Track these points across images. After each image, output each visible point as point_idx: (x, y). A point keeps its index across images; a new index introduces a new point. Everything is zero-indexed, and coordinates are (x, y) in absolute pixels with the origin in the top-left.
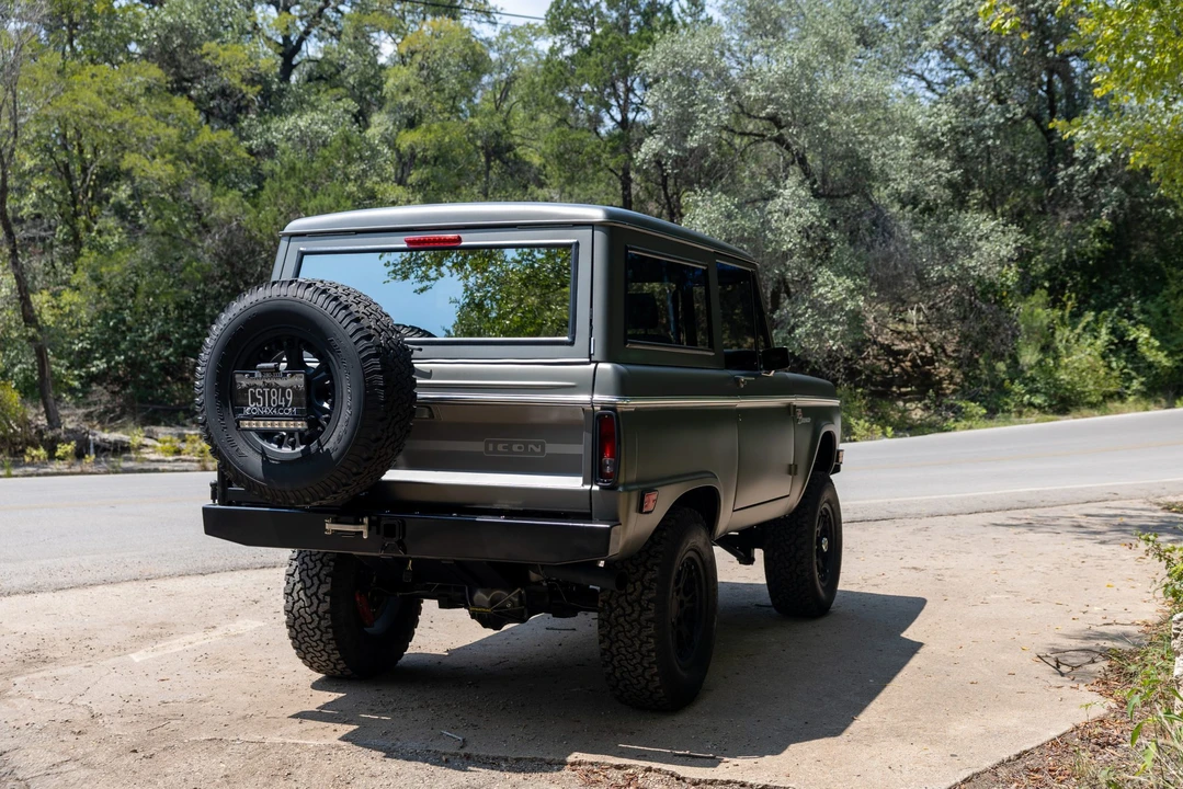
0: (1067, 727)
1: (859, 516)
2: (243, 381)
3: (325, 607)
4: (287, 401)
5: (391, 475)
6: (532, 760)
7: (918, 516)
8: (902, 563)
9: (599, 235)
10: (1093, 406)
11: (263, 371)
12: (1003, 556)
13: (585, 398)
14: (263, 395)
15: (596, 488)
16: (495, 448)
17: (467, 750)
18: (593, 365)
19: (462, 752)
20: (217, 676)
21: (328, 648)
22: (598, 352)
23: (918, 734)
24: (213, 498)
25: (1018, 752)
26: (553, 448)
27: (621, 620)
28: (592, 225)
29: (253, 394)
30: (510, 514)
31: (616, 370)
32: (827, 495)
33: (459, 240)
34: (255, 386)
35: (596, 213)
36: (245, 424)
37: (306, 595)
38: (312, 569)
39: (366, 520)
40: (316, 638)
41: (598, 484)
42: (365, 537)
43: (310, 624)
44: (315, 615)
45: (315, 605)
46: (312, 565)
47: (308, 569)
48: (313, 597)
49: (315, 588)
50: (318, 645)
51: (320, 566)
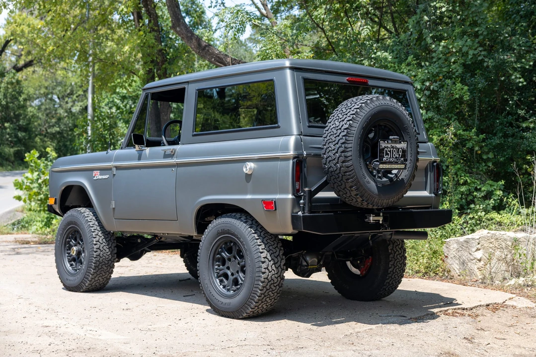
2: (383, 145)
4: (399, 155)
11: (393, 139)
14: (390, 151)
15: (434, 195)
18: (427, 143)
29: (386, 151)
34: (387, 147)
36: (381, 166)
37: (276, 267)
38: (275, 253)
39: (381, 214)
40: (275, 291)
41: (434, 193)
42: (381, 223)
43: (276, 283)
44: (279, 278)
45: (280, 272)
46: (274, 251)
47: (273, 253)
48: (279, 268)
49: (279, 263)
50: (274, 295)
51: (278, 250)
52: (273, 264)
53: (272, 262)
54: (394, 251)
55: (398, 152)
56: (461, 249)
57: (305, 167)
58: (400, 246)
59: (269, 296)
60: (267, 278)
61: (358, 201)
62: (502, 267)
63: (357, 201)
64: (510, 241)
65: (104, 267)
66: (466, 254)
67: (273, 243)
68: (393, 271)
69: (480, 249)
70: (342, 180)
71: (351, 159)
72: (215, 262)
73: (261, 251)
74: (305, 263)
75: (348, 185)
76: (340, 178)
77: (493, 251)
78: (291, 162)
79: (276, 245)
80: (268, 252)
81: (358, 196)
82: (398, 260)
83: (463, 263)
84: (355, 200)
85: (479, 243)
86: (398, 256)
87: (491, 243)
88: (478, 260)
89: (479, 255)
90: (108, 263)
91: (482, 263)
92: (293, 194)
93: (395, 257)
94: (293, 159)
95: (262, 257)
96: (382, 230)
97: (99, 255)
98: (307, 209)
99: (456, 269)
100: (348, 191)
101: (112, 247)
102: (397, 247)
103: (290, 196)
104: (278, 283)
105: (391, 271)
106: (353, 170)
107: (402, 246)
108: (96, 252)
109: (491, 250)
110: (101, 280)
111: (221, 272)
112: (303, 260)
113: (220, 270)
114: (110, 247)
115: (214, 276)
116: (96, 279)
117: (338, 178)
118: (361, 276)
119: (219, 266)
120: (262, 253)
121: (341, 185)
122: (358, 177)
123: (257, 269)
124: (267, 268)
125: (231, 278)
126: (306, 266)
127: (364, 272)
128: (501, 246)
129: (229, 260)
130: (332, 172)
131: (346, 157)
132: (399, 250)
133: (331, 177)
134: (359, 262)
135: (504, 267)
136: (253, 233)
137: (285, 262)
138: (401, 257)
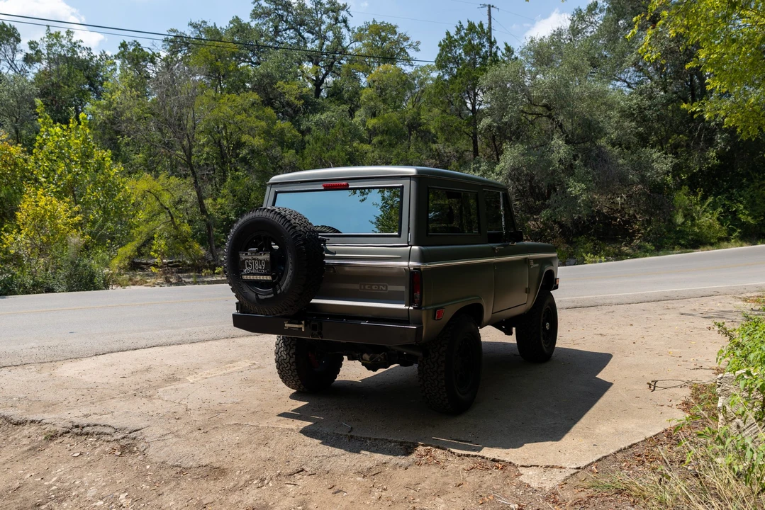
0: (660, 430)
1: (579, 305)
2: (243, 256)
3: (292, 360)
4: (262, 267)
5: (314, 301)
6: (382, 440)
7: (610, 304)
8: (595, 332)
9: (413, 182)
10: (712, 244)
11: (252, 252)
12: (650, 327)
13: (405, 263)
14: (252, 263)
15: (411, 308)
16: (364, 287)
17: (352, 434)
18: (409, 247)
19: (349, 434)
20: (248, 389)
21: (296, 379)
22: (411, 239)
23: (579, 431)
24: (237, 310)
25: (630, 444)
26: (391, 288)
27: (429, 371)
28: (410, 177)
29: (247, 263)
30: (371, 320)
31: (420, 249)
32: (548, 301)
33: (348, 185)
34: (248, 259)
35: (412, 170)
36: (245, 277)
39: (303, 322)
41: (412, 306)
42: (303, 330)
55: (261, 264)
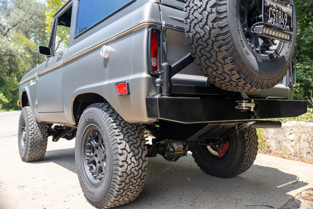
2: (268, 1)
4: (285, 21)
14: (275, 13)
15: (289, 88)
29: (271, 11)
34: (273, 7)
37: (136, 159)
38: (136, 143)
39: (253, 101)
40: (136, 184)
41: (289, 86)
42: (252, 110)
43: (136, 176)
44: (140, 170)
45: (141, 164)
46: (135, 141)
47: (134, 144)
48: (140, 160)
49: (140, 154)
50: (135, 188)
51: (139, 141)
52: (133, 156)
53: (131, 154)
54: (249, 137)
55: (284, 17)
56: (277, 133)
57: (163, 41)
58: (254, 134)
59: (129, 190)
60: (125, 172)
61: (234, 79)
62: (306, 145)
63: (231, 80)
64: (310, 128)
65: (38, 146)
66: (281, 136)
67: (133, 133)
68: (248, 155)
69: (292, 134)
70: (212, 49)
71: (226, 17)
72: (86, 149)
73: (119, 141)
74: (172, 150)
75: (220, 56)
76: (210, 47)
77: (300, 135)
78: (146, 32)
79: (137, 135)
80: (127, 142)
81: (234, 72)
82: (252, 146)
83: (279, 142)
84: (228, 79)
85: (291, 130)
86: (253, 142)
87: (299, 129)
88: (291, 141)
89: (292, 137)
90: (41, 143)
91: (294, 142)
92: (149, 72)
93: (251, 143)
94: (148, 28)
95: (120, 148)
96: (252, 119)
97: (33, 138)
98: (165, 90)
99: (273, 146)
100: (219, 65)
101: (44, 132)
102: (251, 135)
103: (145, 75)
104: (139, 175)
105: (247, 155)
106: (228, 32)
107: (255, 134)
108: (31, 136)
109: (299, 134)
110: (38, 154)
111: (91, 159)
112: (170, 147)
113: (91, 157)
114: (43, 132)
115: (85, 162)
116: (33, 154)
117: (206, 47)
118: (219, 157)
119: (90, 153)
120: (120, 144)
121: (211, 57)
122: (235, 42)
123: (114, 162)
124: (125, 161)
125: (98, 165)
126: (173, 152)
127: (222, 155)
128: (305, 131)
129: (97, 148)
130: (198, 39)
131: (219, 13)
132: (253, 137)
133: (196, 48)
134: (217, 146)
135: (307, 145)
136: (113, 122)
137: (147, 153)
138: (255, 143)
